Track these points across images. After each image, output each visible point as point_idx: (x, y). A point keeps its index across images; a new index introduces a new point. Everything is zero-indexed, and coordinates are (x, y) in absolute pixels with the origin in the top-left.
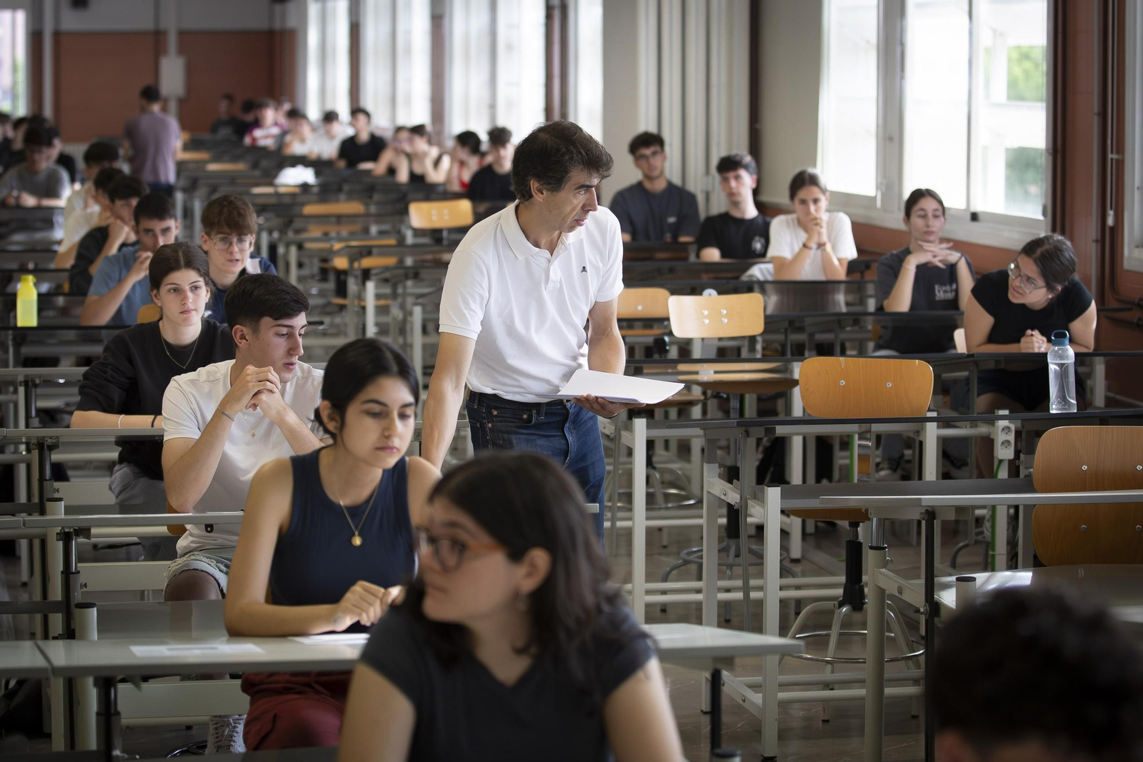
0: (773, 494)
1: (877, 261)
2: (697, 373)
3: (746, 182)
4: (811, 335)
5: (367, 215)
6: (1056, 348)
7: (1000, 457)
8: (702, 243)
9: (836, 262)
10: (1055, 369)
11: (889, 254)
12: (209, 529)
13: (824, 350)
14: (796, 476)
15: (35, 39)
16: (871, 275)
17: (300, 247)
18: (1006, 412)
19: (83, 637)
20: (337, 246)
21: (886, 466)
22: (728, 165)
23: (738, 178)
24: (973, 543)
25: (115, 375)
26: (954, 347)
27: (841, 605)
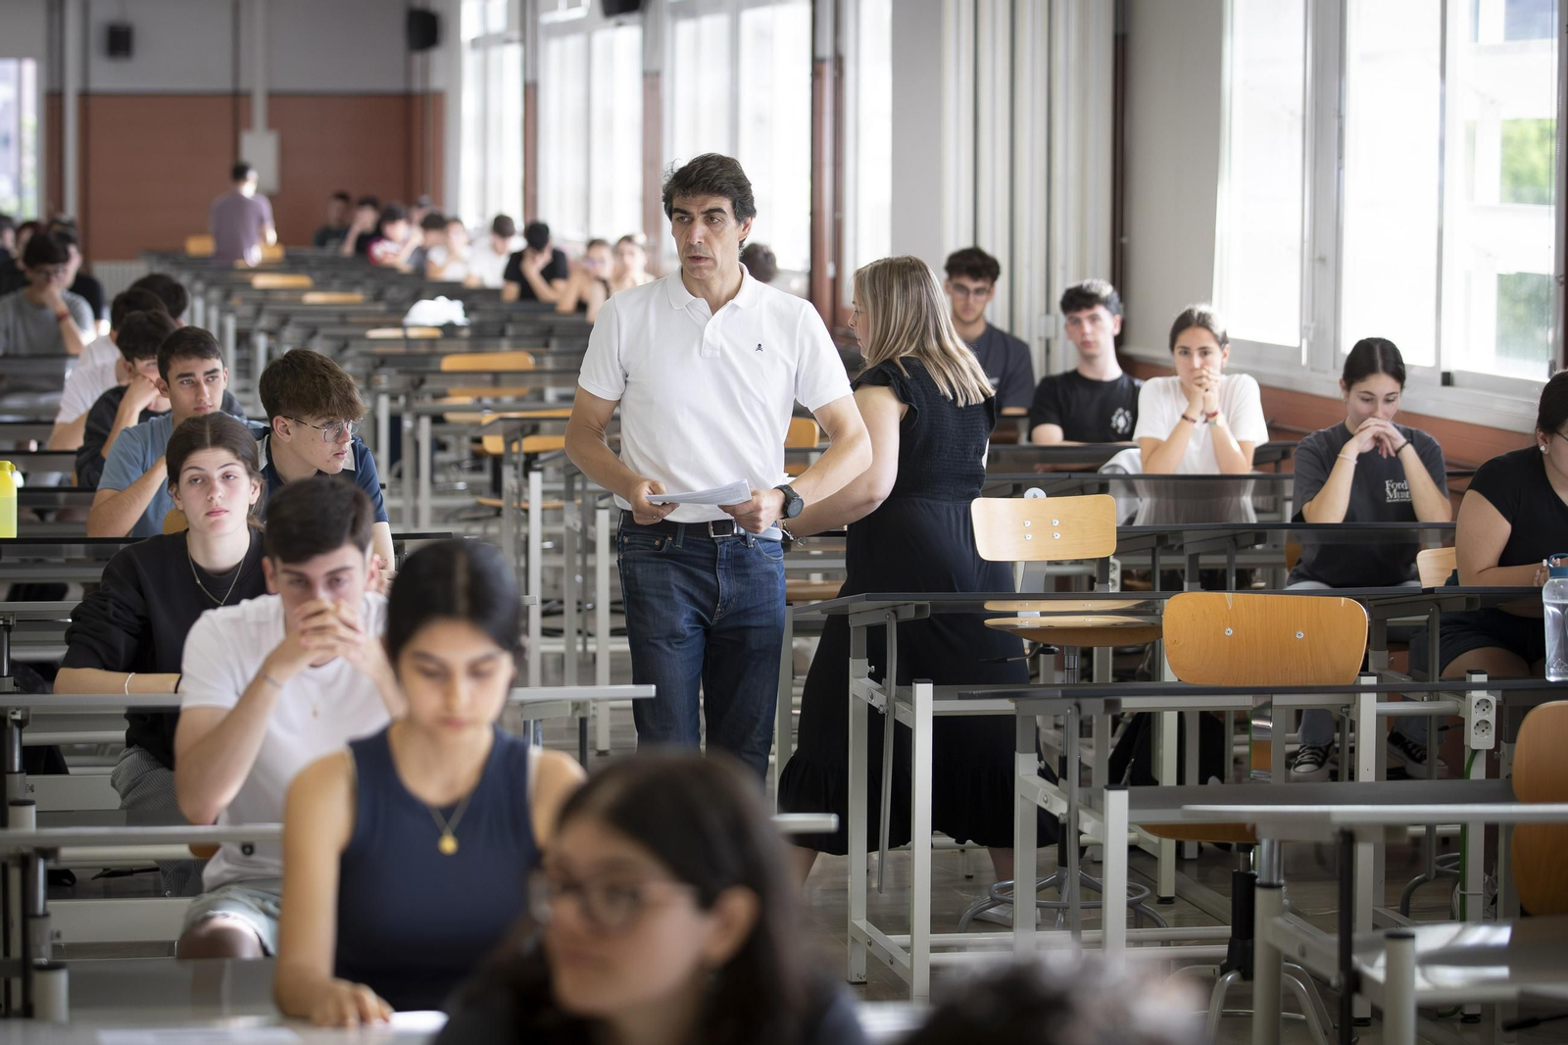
0: (1118, 801)
1: (1295, 445)
2: (1014, 614)
3: (1105, 326)
4: (1194, 558)
5: (539, 372)
6: (1556, 580)
7: (1474, 747)
8: (1037, 418)
9: (1236, 448)
10: (1553, 613)
11: (1314, 433)
12: (248, 850)
13: (1212, 581)
14: (1168, 774)
15: (52, 103)
16: (1289, 467)
17: (438, 419)
18: (1482, 678)
19: (46, 1018)
20: (488, 417)
21: (1306, 758)
22: (1078, 300)
23: (1094, 319)
24: (1433, 877)
25: (120, 612)
26: (1416, 577)
27: (1225, 971)
